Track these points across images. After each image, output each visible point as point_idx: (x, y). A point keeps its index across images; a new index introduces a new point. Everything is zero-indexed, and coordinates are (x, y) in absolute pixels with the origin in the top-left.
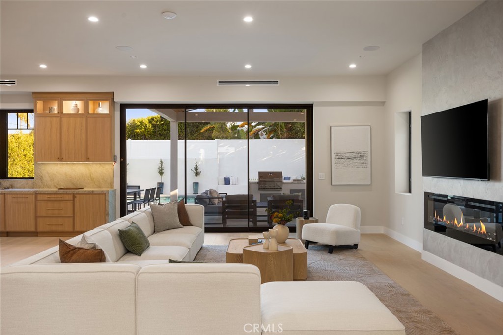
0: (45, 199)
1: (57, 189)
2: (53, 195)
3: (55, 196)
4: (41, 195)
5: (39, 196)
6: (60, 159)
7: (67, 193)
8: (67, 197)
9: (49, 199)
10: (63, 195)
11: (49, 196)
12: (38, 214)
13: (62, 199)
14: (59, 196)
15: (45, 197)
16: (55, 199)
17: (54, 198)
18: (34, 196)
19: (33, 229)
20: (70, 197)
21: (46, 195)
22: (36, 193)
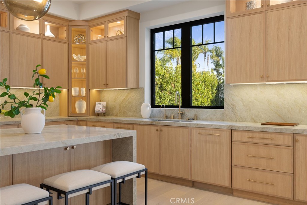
0: (245, 139)
1: (259, 125)
2: (258, 134)
3: (262, 135)
4: (239, 133)
5: (235, 134)
6: (265, 77)
7: (281, 133)
8: (281, 140)
9: (250, 140)
10: (274, 136)
11: (250, 135)
12: (234, 162)
13: (273, 142)
14: (268, 136)
15: (245, 137)
16: (261, 141)
17: (259, 138)
18: (228, 133)
19: (227, 184)
20: (288, 140)
21: (246, 134)
22: (232, 130)
